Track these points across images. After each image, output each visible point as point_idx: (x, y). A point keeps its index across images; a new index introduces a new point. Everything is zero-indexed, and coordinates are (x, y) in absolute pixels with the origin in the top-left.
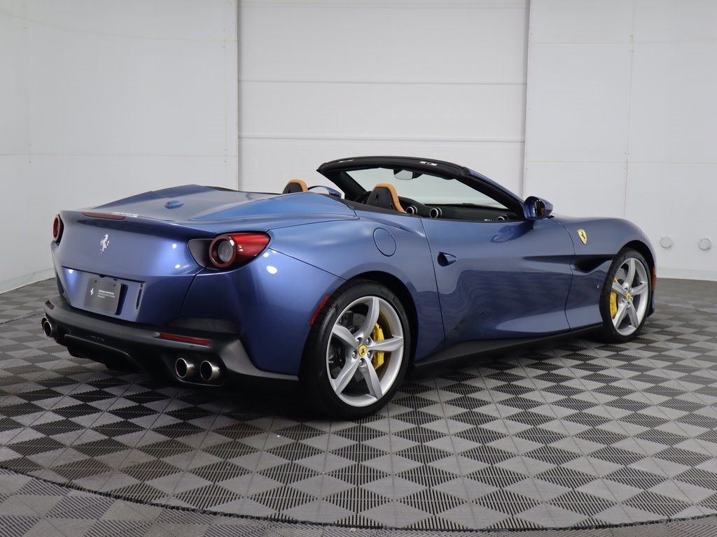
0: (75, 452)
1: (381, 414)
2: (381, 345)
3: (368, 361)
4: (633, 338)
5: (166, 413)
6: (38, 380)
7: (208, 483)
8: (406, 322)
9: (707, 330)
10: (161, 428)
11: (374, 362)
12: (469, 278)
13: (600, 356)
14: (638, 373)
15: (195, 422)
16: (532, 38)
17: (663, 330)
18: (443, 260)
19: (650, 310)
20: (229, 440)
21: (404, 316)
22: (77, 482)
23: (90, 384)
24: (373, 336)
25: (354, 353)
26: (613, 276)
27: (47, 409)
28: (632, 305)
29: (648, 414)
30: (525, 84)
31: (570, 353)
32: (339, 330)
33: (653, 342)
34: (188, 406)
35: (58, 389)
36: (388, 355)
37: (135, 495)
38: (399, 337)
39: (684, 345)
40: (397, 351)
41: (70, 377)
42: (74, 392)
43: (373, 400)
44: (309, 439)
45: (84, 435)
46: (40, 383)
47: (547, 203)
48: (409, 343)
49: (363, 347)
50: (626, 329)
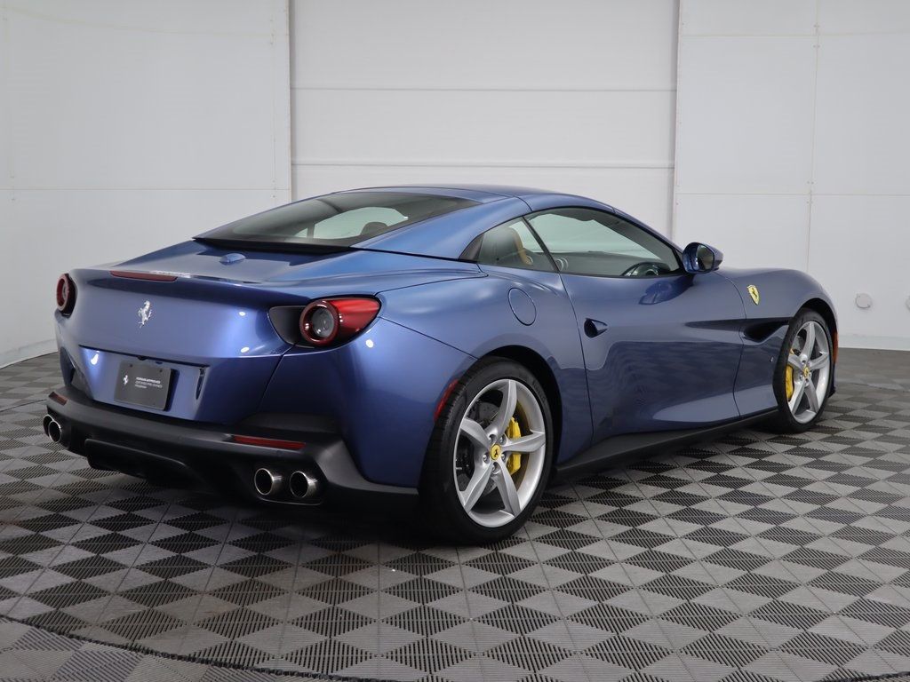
0: (125, 601)
1: (519, 536)
2: (516, 443)
3: (503, 465)
4: (812, 426)
5: (230, 543)
6: (38, 501)
7: (320, 638)
8: (548, 413)
9: (901, 413)
10: (230, 563)
11: (510, 466)
12: (621, 352)
13: (778, 452)
14: (833, 473)
15: (274, 554)
16: (683, 30)
17: (845, 415)
18: (591, 329)
19: (831, 389)
20: (329, 577)
21: (546, 405)
22: (144, 642)
23: (111, 505)
24: (508, 433)
25: (485, 456)
26: (790, 346)
27: (66, 542)
28: (810, 383)
29: (866, 527)
30: (674, 90)
31: (736, 448)
32: (468, 426)
33: (838, 430)
34: (258, 532)
35: (71, 514)
36: (525, 457)
37: (228, 658)
38: (539, 433)
39: (879, 435)
40: (537, 452)
41: (81, 497)
42: (95, 518)
43: (509, 518)
44: (435, 573)
45: (128, 577)
46: (43, 506)
47: (716, 251)
48: (551, 441)
49: (496, 447)
50: (803, 415)
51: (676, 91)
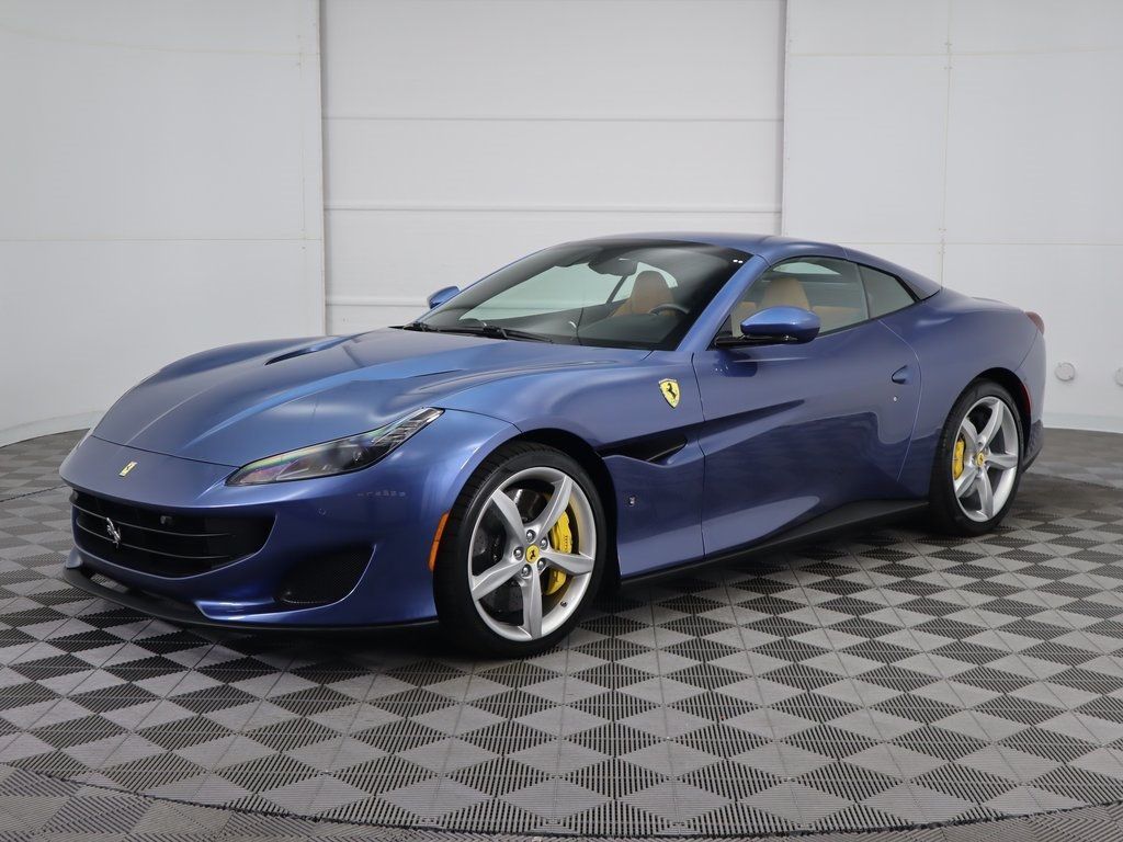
16: (791, 49)
30: (781, 120)
51: (782, 120)
